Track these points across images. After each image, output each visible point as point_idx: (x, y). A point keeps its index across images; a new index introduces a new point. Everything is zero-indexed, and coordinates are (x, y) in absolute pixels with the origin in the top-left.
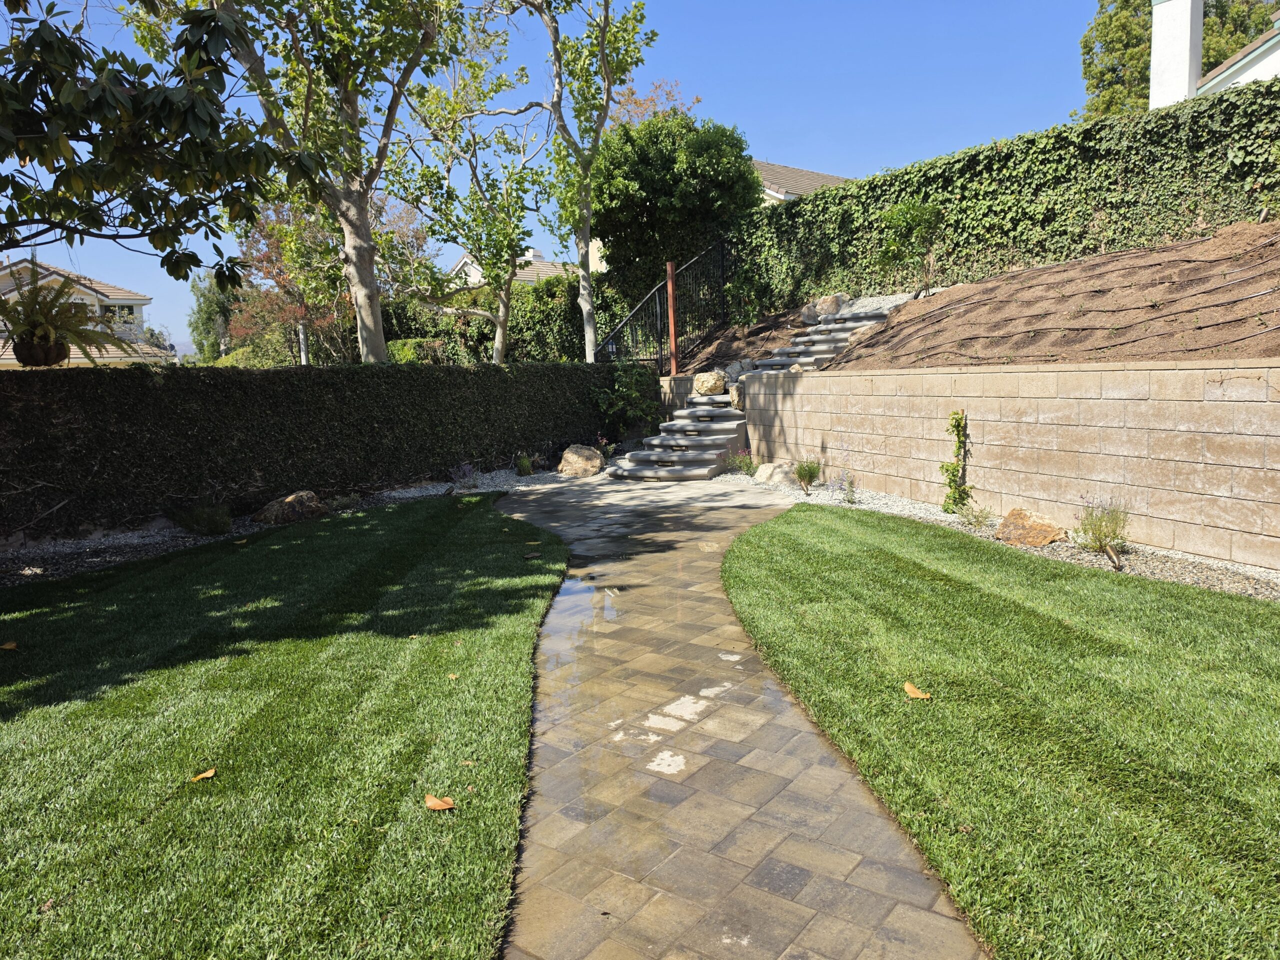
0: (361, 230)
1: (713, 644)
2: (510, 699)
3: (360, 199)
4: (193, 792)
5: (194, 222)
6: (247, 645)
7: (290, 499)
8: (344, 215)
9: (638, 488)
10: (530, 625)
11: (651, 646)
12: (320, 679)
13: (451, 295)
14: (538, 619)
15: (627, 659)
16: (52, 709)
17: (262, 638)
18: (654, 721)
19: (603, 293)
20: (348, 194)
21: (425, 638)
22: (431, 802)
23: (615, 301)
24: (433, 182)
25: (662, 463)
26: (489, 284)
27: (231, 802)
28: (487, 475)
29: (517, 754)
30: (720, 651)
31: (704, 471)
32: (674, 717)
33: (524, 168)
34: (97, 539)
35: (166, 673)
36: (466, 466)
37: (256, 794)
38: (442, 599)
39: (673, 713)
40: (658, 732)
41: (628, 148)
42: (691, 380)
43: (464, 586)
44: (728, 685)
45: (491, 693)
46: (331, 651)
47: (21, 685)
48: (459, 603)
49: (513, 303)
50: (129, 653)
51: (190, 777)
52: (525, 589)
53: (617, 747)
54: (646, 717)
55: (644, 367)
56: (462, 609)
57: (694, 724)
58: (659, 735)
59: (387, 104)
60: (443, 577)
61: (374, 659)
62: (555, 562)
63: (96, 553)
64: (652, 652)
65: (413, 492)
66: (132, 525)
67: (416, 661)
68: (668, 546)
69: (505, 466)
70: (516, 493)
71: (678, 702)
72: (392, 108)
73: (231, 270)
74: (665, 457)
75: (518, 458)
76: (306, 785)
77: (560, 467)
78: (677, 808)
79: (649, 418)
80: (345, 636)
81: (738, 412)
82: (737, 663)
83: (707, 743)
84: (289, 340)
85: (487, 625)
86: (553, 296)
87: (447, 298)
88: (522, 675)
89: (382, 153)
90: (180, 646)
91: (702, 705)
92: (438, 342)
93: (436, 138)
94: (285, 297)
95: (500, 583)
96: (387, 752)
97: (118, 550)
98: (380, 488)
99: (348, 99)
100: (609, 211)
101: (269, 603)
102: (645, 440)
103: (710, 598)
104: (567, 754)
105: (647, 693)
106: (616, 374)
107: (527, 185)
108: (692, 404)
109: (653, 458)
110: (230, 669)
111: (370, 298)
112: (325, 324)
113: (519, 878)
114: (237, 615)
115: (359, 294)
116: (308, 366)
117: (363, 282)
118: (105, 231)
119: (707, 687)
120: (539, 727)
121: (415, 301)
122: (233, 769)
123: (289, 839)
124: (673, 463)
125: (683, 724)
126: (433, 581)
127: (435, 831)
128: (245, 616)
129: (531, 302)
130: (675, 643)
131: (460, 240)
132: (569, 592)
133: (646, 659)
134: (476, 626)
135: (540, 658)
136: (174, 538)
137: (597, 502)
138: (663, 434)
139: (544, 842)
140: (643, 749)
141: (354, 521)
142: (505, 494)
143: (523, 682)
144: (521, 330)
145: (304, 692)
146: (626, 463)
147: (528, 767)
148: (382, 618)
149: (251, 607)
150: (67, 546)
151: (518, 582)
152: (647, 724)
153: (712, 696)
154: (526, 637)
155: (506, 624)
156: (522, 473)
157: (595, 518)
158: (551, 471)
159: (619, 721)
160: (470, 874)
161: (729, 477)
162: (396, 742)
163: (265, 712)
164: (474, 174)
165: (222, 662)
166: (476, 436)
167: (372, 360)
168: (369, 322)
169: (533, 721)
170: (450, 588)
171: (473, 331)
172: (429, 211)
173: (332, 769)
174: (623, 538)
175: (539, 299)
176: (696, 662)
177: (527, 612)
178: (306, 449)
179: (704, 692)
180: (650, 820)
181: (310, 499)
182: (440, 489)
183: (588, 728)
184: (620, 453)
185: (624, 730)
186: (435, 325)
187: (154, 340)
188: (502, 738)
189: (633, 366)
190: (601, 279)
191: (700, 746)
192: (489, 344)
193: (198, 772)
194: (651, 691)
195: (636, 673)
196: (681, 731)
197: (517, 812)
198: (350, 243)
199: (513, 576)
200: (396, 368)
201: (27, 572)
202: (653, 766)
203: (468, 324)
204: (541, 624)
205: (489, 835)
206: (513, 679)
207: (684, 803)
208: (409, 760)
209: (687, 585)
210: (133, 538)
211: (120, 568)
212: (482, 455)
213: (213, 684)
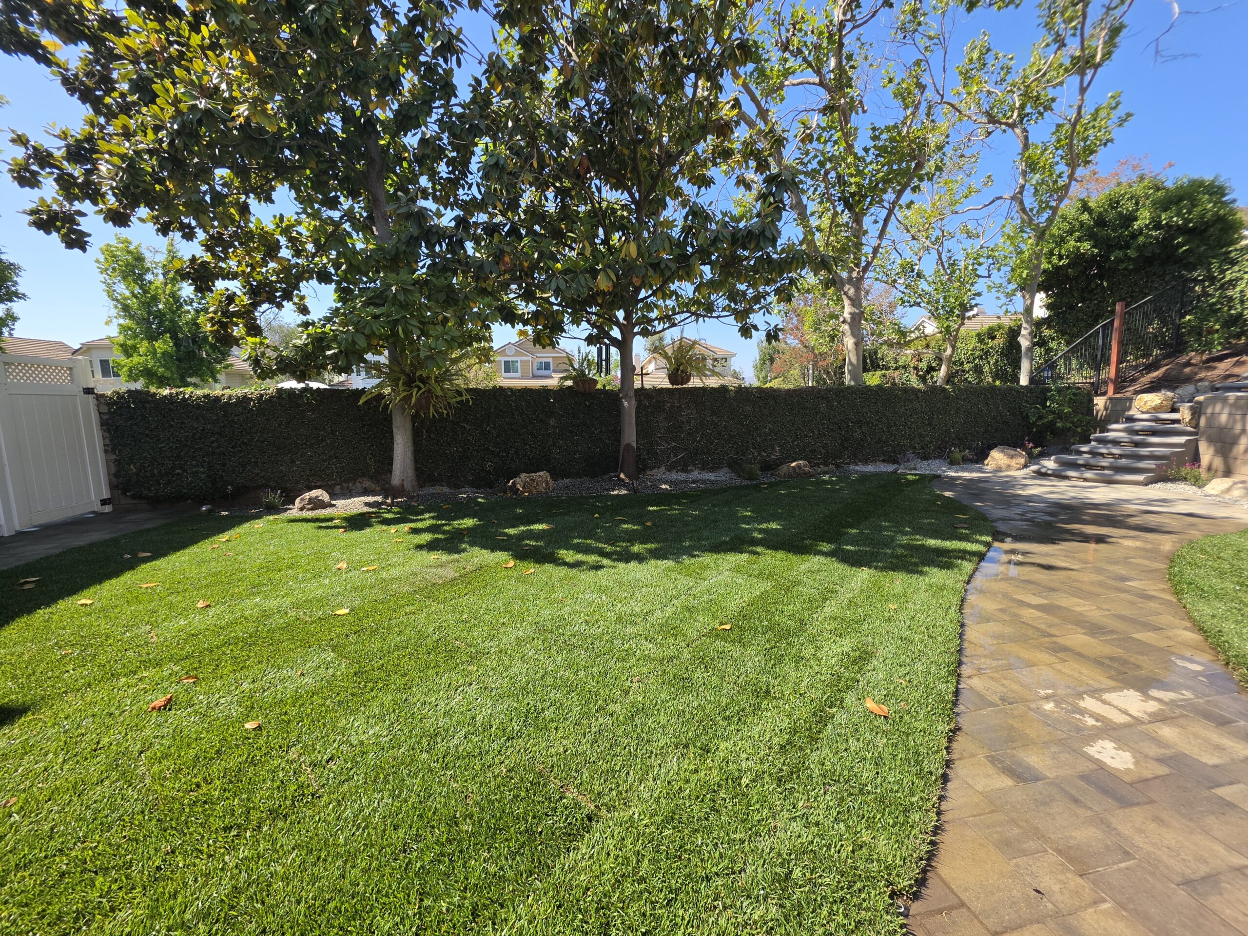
0: (855, 302)
1: (1163, 644)
2: (939, 638)
3: (857, 283)
4: (717, 635)
5: (758, 306)
6: (759, 549)
7: (793, 464)
8: (845, 293)
9: (1063, 485)
10: (959, 581)
11: (1083, 627)
12: (798, 583)
13: (910, 341)
14: (966, 578)
15: (1056, 633)
16: (659, 562)
17: (768, 547)
18: (1088, 703)
19: (1041, 333)
20: (850, 280)
21: (872, 572)
22: (870, 704)
23: (1053, 339)
24: (908, 269)
25: (1088, 467)
26: (941, 332)
27: (736, 651)
28: (925, 462)
29: (947, 689)
30: (1173, 653)
31: (1140, 478)
32: (1116, 707)
33: (982, 247)
34: (695, 475)
35: (715, 556)
36: (910, 454)
37: (751, 651)
38: (886, 545)
39: (1115, 703)
40: (1097, 717)
41: (1085, 216)
42: (1131, 400)
43: (904, 540)
44: (1188, 695)
45: (923, 628)
46: (808, 565)
47: (649, 546)
48: (900, 551)
49: (958, 344)
50: (699, 539)
51: (717, 626)
52: (953, 551)
53: (1045, 715)
54: (1080, 696)
55: (1079, 388)
56: (902, 556)
57: (1143, 723)
58: (1097, 720)
59: (884, 217)
60: (887, 529)
61: (835, 578)
62: (982, 534)
63: (694, 482)
64: (1084, 634)
65: (870, 468)
66: (712, 469)
67: (865, 587)
68: (1100, 539)
69: (940, 457)
70: (947, 477)
71: (1121, 693)
72: (886, 221)
73: (775, 332)
74: (1093, 462)
75: (952, 452)
76: (782, 656)
77: (986, 462)
78: (1127, 811)
79: (1079, 430)
80: (818, 557)
81: (1189, 429)
82: (1199, 673)
83: (1163, 751)
84: (804, 374)
85: (921, 573)
86: (993, 338)
87: (908, 344)
88: (951, 622)
89: (876, 250)
90: (724, 542)
91: (1152, 706)
92: (897, 373)
93: (914, 238)
94: (805, 350)
95: (932, 542)
96: (839, 650)
97: (704, 482)
98: (848, 464)
99: (858, 219)
100: (1057, 268)
101: (774, 526)
102: (1073, 447)
103: (1154, 597)
104: (992, 704)
105: (1080, 673)
106: (1049, 394)
107: (981, 260)
108: (1131, 419)
109: (1081, 462)
110: (748, 562)
111: (856, 344)
112: (824, 364)
113: (944, 806)
114: (756, 529)
115: (849, 342)
116: (813, 387)
117: (853, 334)
118: (714, 314)
119: (1159, 689)
120: (965, 670)
121: (884, 347)
122: (741, 628)
123: (767, 692)
124: (1103, 468)
125: (1128, 718)
126: (880, 531)
127: (872, 730)
128: (760, 531)
129: (973, 343)
130: (1112, 632)
131: (922, 305)
132: (993, 561)
133: (1078, 639)
134: (913, 572)
135: (967, 610)
136: (731, 479)
137: (1020, 492)
138: (1093, 443)
139: (969, 781)
140: (1079, 729)
141: (830, 482)
142: (939, 476)
143: (952, 628)
144: (962, 364)
145: (788, 590)
146: (1050, 464)
147: (955, 704)
148: (843, 550)
149: (764, 526)
150: (682, 476)
151: (948, 544)
152: (1082, 704)
153: (1167, 700)
154: (955, 591)
155: (936, 576)
156: (952, 463)
157: (1019, 505)
158: (977, 463)
159: (1050, 691)
160: (899, 782)
161: (1169, 485)
162: (846, 645)
163: (764, 595)
164: (940, 258)
165: (745, 557)
166: (920, 435)
167: (852, 383)
168: (854, 360)
169: (960, 663)
170: (892, 538)
171: (923, 365)
172: (902, 288)
173: (800, 651)
174: (1049, 524)
175: (981, 341)
176: (1140, 657)
177: (956, 570)
178: (806, 436)
179: (1154, 693)
180: (1091, 809)
181: (805, 466)
182: (890, 468)
183: (1015, 687)
184: (1044, 455)
185: (1055, 701)
186: (896, 362)
187: (736, 375)
188: (932, 671)
189: (1069, 388)
190: (1039, 324)
191: (1153, 751)
192: (935, 374)
193: (722, 624)
194: (1084, 671)
195: (1065, 649)
196: (1126, 726)
197: (944, 743)
198: (848, 310)
199: (944, 539)
200: (869, 388)
201: (663, 486)
202: (1093, 750)
203: (921, 360)
204: (968, 582)
205: (918, 754)
206: (943, 622)
207: (1136, 809)
208: (855, 662)
209: (1124, 579)
210: (711, 476)
211: (704, 492)
212: (923, 448)
213: (737, 569)
